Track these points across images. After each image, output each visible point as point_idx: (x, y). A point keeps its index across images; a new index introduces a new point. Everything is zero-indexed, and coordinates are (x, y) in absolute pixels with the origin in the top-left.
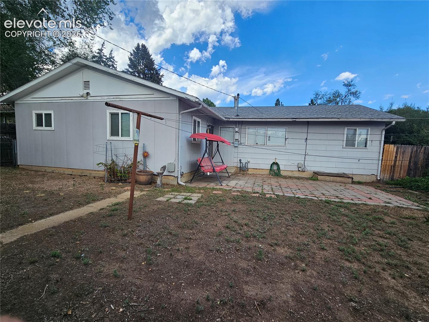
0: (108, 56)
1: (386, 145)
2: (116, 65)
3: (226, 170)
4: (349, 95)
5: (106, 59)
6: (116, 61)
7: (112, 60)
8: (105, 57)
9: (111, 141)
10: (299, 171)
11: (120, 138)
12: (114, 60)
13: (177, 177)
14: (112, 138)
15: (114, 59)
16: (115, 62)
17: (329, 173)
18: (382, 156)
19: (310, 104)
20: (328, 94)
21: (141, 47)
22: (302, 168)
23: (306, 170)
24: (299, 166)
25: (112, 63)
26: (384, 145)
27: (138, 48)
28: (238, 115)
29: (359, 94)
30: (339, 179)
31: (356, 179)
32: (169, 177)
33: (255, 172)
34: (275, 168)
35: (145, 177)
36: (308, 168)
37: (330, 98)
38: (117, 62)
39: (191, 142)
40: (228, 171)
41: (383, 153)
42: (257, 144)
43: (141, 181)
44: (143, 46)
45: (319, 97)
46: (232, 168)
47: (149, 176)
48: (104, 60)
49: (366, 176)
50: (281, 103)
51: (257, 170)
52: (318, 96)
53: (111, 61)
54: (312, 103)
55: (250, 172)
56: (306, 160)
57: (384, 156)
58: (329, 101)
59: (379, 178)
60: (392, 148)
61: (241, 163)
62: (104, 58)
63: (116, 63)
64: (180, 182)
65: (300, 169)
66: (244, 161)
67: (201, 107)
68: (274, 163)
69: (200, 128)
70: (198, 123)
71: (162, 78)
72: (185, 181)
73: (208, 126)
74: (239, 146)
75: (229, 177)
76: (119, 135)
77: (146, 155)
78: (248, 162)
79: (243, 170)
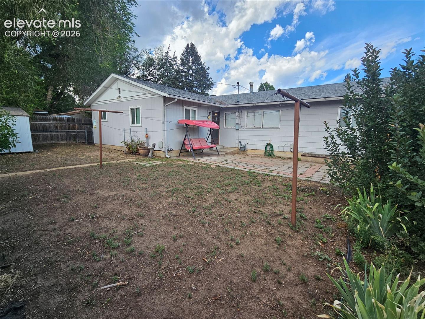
0: (172, 57)
5: (171, 60)
7: (175, 59)
8: (170, 58)
9: (131, 127)
10: (291, 152)
11: (135, 125)
14: (132, 125)
21: (190, 46)
24: (291, 147)
27: (187, 48)
28: (238, 102)
32: (160, 151)
33: (253, 152)
35: (143, 151)
36: (300, 150)
39: (183, 126)
42: (254, 126)
43: (141, 153)
44: (192, 45)
46: (234, 148)
47: (146, 151)
51: (254, 150)
55: (249, 152)
61: (240, 144)
64: (167, 156)
65: (292, 150)
66: (243, 143)
67: (176, 100)
68: (268, 145)
69: (197, 116)
70: (194, 111)
71: (208, 71)
72: (176, 156)
73: (209, 113)
74: (240, 130)
75: (219, 155)
76: (135, 123)
77: (147, 136)
78: (246, 143)
79: (242, 150)
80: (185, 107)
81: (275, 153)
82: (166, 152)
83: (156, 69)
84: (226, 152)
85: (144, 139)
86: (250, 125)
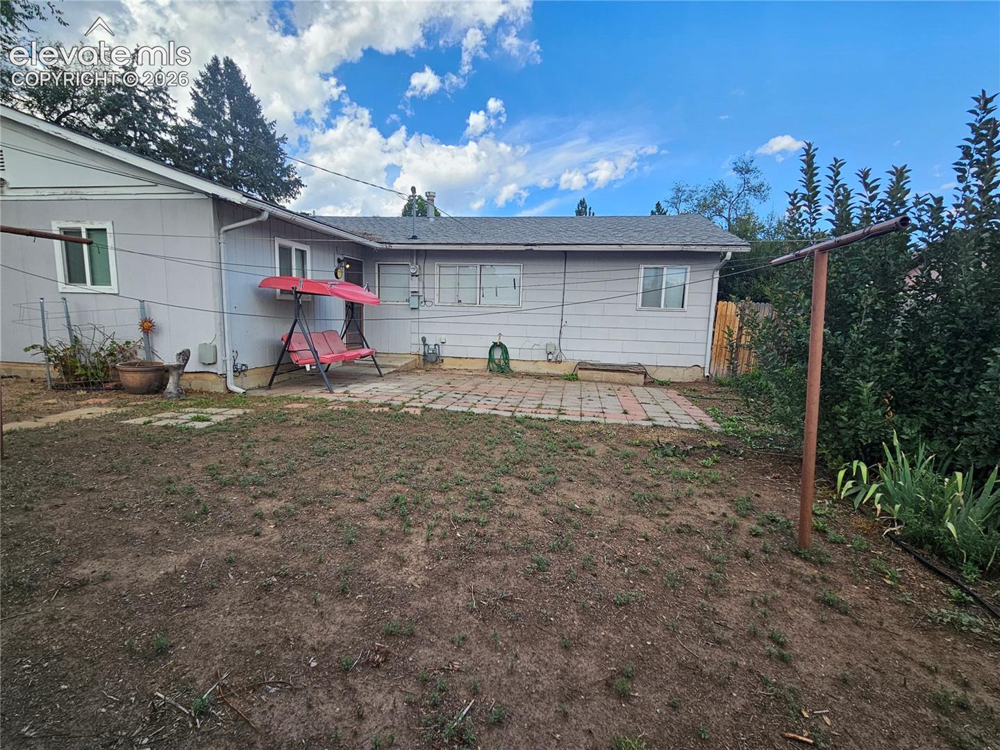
0: (151, 88)
1: (720, 302)
2: (174, 108)
3: (374, 360)
4: (747, 192)
5: (147, 93)
6: (175, 99)
7: (161, 95)
8: (142, 89)
9: (65, 296)
10: (549, 360)
11: (88, 287)
12: (168, 96)
13: (224, 376)
14: (71, 289)
15: (168, 92)
16: (170, 100)
17: (605, 365)
18: (714, 327)
19: (653, 213)
20: (702, 191)
21: (222, 66)
22: (555, 356)
23: (563, 358)
24: (549, 351)
25: (163, 103)
26: (717, 304)
27: (214, 68)
28: (414, 237)
29: (766, 192)
30: (618, 376)
31: (661, 376)
32: (205, 375)
33: (457, 364)
34: (498, 354)
36: (567, 355)
37: (705, 199)
38: (176, 102)
39: (275, 296)
40: (378, 363)
41: (715, 321)
42: (459, 301)
43: (131, 385)
44: (229, 63)
45: (683, 197)
46: (407, 356)
47: (151, 374)
48: (141, 94)
49: (682, 370)
50: (590, 209)
51: (461, 360)
52: (680, 194)
53: (161, 99)
54: (658, 211)
55: (446, 365)
56: (563, 336)
57: (717, 326)
58: (703, 206)
59: (707, 374)
60: (731, 308)
61: (425, 345)
62: (140, 91)
63: (173, 105)
64: (232, 388)
65: (550, 357)
66: (431, 341)
67: (265, 216)
68: (495, 345)
69: (308, 266)
70: (300, 253)
71: (281, 145)
72: (256, 385)
73: (339, 261)
74: (421, 308)
75: (381, 375)
76: (84, 282)
77: (148, 327)
78: (440, 344)
79: (430, 360)
80: (279, 241)
81: (513, 365)
82: (230, 374)
83: (85, 111)
84: (393, 367)
85: (136, 335)
86: (449, 297)
